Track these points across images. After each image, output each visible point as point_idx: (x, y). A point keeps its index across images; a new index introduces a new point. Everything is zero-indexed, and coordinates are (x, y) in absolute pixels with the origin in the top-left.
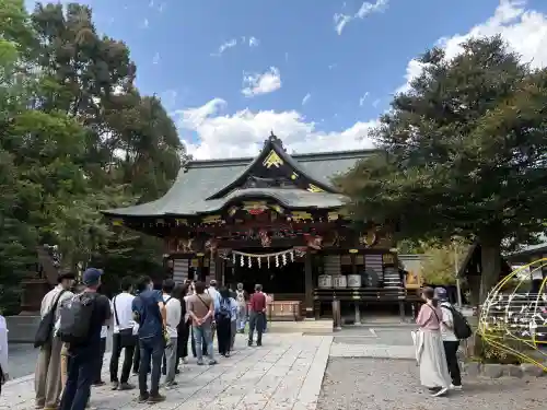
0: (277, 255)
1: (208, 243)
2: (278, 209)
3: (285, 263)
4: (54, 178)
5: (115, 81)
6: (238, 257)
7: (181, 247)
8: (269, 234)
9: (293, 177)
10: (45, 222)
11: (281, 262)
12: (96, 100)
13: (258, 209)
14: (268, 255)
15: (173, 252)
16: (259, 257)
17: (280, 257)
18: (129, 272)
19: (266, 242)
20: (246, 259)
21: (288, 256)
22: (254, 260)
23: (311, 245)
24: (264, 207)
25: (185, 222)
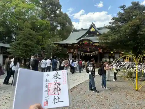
0: (91, 53)
1: (76, 50)
2: (91, 43)
3: (93, 55)
4: (45, 34)
5: (57, 10)
6: (82, 53)
7: (71, 51)
8: (90, 48)
9: (97, 34)
10: (43, 45)
11: (92, 55)
12: (53, 15)
13: (87, 43)
14: (89, 53)
15: (69, 52)
16: (87, 54)
17: (92, 54)
18: (61, 56)
19: (89, 50)
20: (84, 54)
21: (94, 53)
22: (86, 54)
23: (100, 51)
24: (88, 42)
25: (70, 45)
